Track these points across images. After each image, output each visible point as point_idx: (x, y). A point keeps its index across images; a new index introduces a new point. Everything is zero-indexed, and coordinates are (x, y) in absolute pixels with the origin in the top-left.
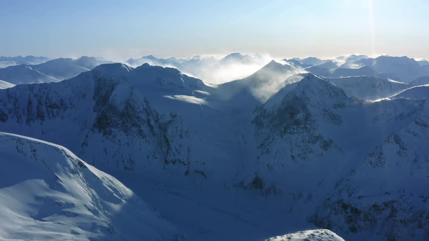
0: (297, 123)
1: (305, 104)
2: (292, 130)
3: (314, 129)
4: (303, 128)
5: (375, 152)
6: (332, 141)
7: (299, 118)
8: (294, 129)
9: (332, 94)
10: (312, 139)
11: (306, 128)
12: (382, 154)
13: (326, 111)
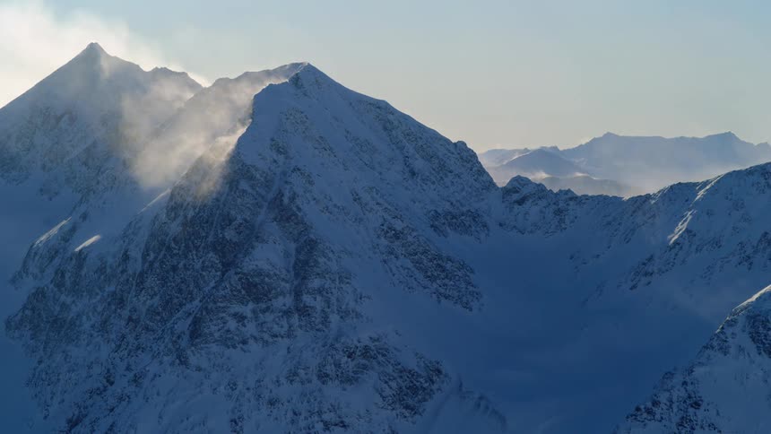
0: (256, 290)
1: (292, 199)
2: (232, 324)
3: (344, 314)
4: (287, 313)
5: (663, 398)
6: (439, 372)
7: (266, 267)
8: (240, 318)
9: (419, 164)
10: (338, 365)
11: (304, 311)
12: (697, 405)
13: (397, 236)
